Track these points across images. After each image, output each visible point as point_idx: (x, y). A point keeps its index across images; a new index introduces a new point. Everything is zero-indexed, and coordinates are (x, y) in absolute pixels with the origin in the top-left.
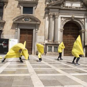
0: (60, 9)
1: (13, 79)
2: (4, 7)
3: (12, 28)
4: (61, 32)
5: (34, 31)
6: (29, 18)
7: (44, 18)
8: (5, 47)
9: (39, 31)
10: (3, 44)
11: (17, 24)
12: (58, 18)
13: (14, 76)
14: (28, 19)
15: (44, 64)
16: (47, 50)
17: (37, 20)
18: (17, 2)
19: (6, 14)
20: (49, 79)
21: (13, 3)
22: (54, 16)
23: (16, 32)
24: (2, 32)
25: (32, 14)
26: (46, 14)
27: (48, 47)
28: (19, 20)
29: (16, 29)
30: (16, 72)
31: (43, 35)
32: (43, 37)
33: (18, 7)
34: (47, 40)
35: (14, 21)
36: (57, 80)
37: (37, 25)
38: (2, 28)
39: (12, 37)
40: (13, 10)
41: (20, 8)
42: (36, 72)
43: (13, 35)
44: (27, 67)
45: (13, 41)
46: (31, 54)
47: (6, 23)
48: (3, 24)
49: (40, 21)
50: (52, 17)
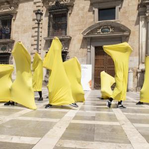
2: (68, 14)
3: (82, 47)
6: (109, 27)
11: (89, 40)
18: (89, 3)
19: (72, 25)
21: (81, 5)
23: (89, 53)
28: (92, 32)
29: (89, 47)
30: (96, 118)
31: (136, 56)
32: (136, 59)
33: (89, 11)
34: (144, 63)
35: (85, 34)
37: (123, 38)
38: (66, 48)
39: (82, 62)
40: (82, 17)
41: (94, 11)
42: (129, 119)
45: (85, 68)
47: (72, 39)
49: (130, 30)
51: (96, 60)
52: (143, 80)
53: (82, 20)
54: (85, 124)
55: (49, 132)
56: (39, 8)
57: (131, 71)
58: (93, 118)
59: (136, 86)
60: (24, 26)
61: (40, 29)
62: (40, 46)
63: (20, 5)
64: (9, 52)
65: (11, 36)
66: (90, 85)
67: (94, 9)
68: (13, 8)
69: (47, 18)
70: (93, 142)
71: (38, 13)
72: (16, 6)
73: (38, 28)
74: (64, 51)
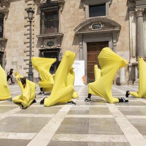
1: (88, 123)
2: (60, 12)
3: (74, 43)
5: (110, 43)
7: (127, 18)
9: (118, 43)
11: (81, 36)
13: (88, 119)
14: (99, 24)
17: (115, 25)
19: (63, 22)
21: (72, 3)
22: (145, 13)
23: (81, 49)
24: (59, 51)
25: (105, 15)
26: (130, 12)
28: (83, 28)
29: (81, 43)
31: (127, 50)
32: (127, 53)
33: (80, 8)
34: (134, 57)
35: (77, 31)
37: (114, 34)
38: (59, 45)
40: (73, 14)
41: (84, 8)
45: (78, 64)
48: (60, 38)
49: (120, 26)
50: (141, 15)
51: (88, 56)
52: (135, 73)
53: (73, 17)
54: (79, 118)
55: (44, 127)
56: (31, 6)
58: (87, 112)
59: (128, 79)
60: (16, 24)
61: (32, 27)
62: (32, 44)
63: (12, 4)
64: (2, 51)
65: (4, 35)
66: (84, 81)
67: (85, 6)
68: (4, 7)
69: (39, 16)
70: (87, 135)
71: (30, 11)
72: (8, 4)
73: (30, 26)
74: (57, 48)
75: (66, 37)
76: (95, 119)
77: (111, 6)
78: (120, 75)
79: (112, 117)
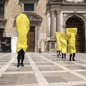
0: (62, 5)
1: (18, 77)
2: (5, 5)
3: (14, 26)
4: (64, 28)
6: (31, 15)
7: (46, 14)
8: (8, 45)
9: (41, 28)
10: (5, 43)
12: (60, 14)
13: (18, 74)
15: (47, 61)
16: (50, 47)
17: (39, 17)
19: (7, 12)
20: (53, 76)
21: (14, 1)
22: (56, 12)
24: (4, 30)
25: (34, 11)
26: (48, 11)
27: (51, 44)
30: (20, 70)
31: (45, 32)
32: (45, 34)
33: (18, 5)
34: (49, 37)
36: (60, 77)
38: (4, 27)
39: (14, 35)
40: (14, 8)
41: (21, 5)
43: (15, 33)
44: (30, 65)
46: (34, 51)
48: (5, 22)
49: (42, 18)
50: (54, 13)
52: (49, 46)
53: (14, 9)
57: (42, 41)
58: (18, 70)
59: (45, 50)
74: (2, 28)
75: (8, 21)
76: (22, 74)
77: (37, 6)
78: (41, 47)
79: (33, 73)
